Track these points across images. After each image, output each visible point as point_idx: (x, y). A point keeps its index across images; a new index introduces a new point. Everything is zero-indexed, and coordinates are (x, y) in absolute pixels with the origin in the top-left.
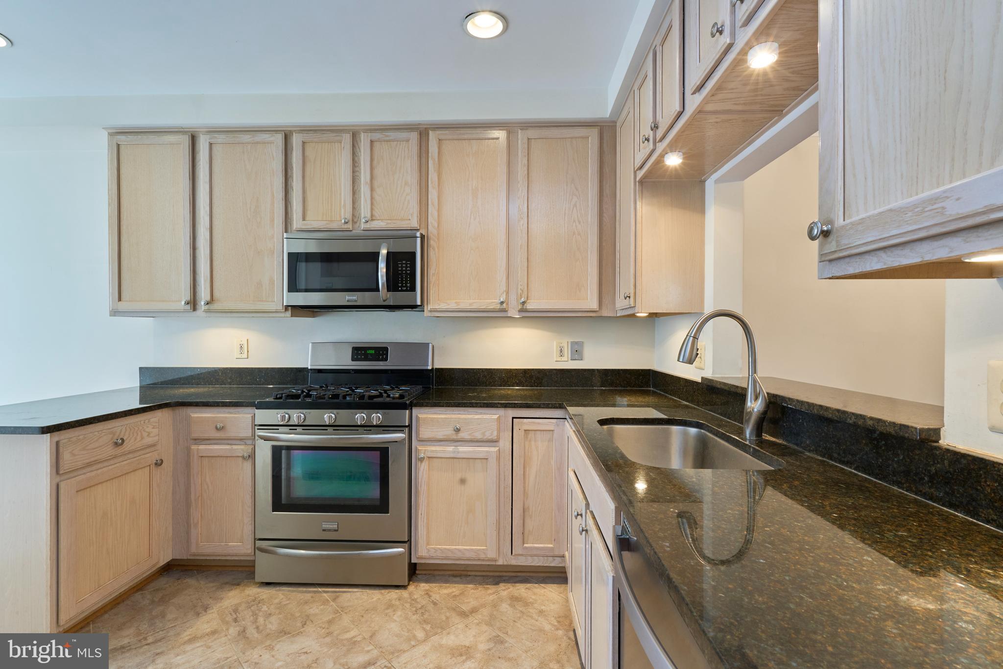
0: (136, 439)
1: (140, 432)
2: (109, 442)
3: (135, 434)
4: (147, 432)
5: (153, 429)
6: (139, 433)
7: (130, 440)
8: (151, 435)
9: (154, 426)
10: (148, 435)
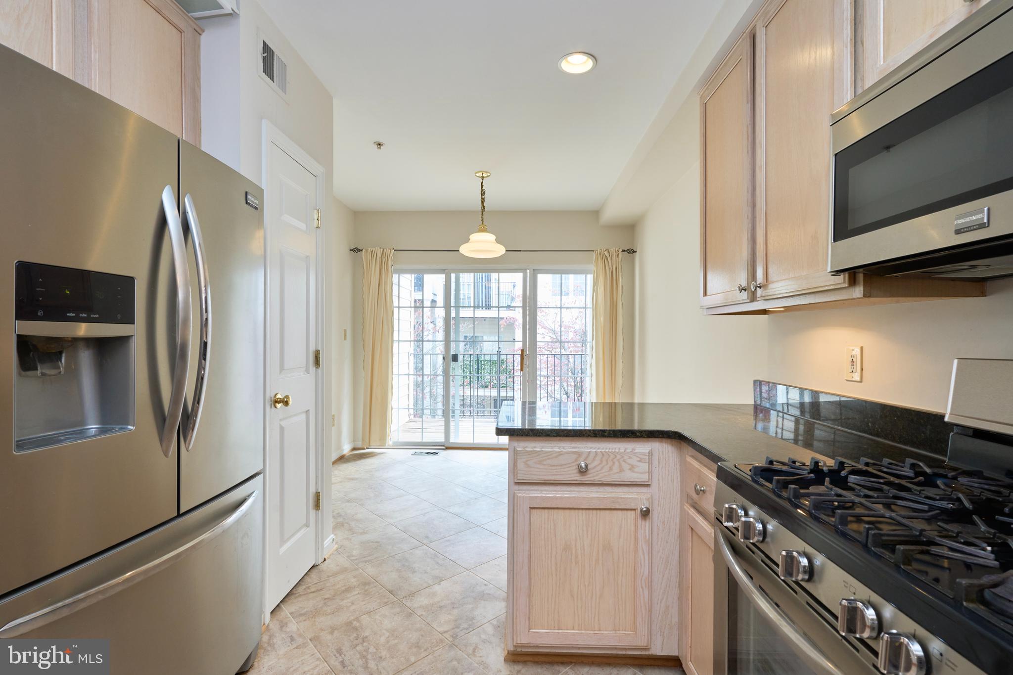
0: (611, 469)
1: (618, 460)
2: (573, 462)
3: (610, 463)
4: (629, 464)
5: (639, 463)
6: (617, 464)
7: (602, 468)
8: (636, 470)
9: (641, 459)
10: (630, 469)
